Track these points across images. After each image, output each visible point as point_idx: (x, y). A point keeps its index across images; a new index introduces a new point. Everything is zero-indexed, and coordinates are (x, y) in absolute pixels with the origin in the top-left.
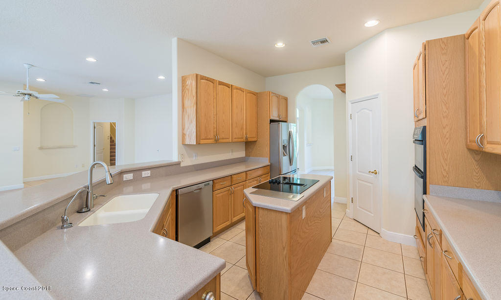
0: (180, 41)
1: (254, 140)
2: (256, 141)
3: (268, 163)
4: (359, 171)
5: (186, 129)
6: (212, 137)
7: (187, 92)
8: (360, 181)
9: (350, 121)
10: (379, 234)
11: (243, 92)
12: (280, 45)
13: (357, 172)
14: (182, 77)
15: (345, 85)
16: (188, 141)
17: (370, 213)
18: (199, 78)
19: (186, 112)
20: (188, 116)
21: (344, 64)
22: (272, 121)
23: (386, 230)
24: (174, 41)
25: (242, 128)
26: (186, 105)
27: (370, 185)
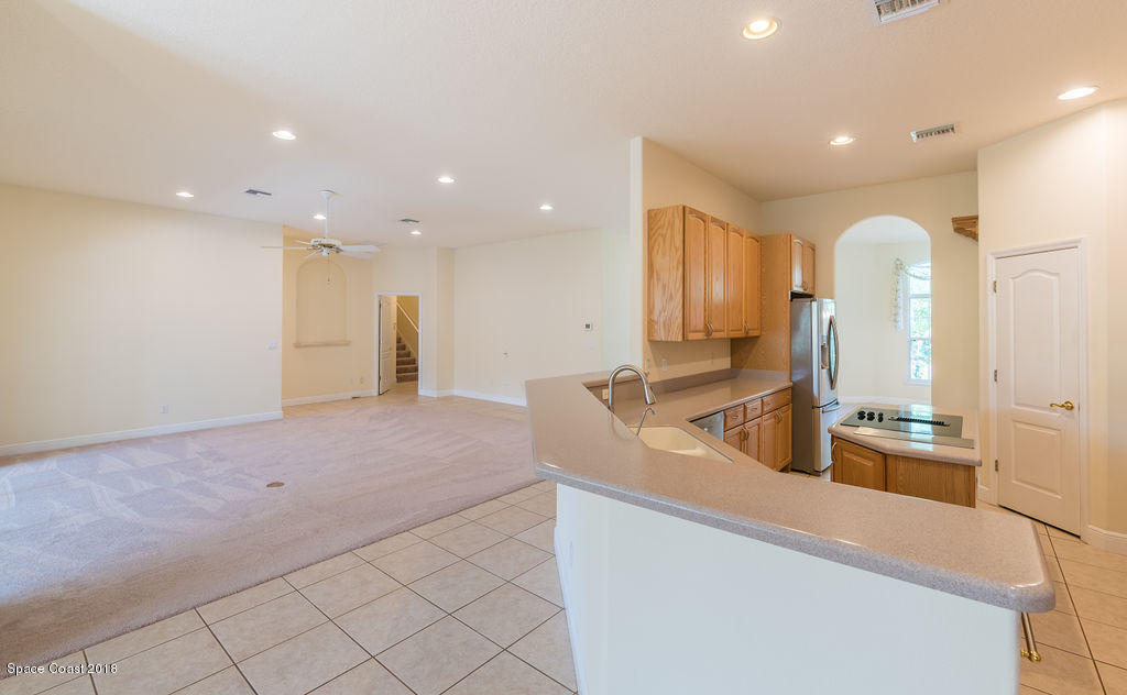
0: (649, 144)
1: (756, 333)
2: (758, 337)
3: (786, 383)
4: (1017, 404)
5: (656, 312)
6: (701, 327)
7: (660, 240)
8: (1018, 425)
9: (992, 297)
10: (1079, 537)
11: (742, 236)
12: (842, 140)
13: (1013, 406)
14: (649, 211)
15: (977, 218)
16: (662, 334)
17: (1052, 494)
18: (687, 212)
19: (658, 279)
20: (664, 286)
21: (975, 169)
22: (795, 295)
23: (1096, 528)
24: (636, 145)
25: (741, 311)
26: (657, 266)
27: (1053, 433)
